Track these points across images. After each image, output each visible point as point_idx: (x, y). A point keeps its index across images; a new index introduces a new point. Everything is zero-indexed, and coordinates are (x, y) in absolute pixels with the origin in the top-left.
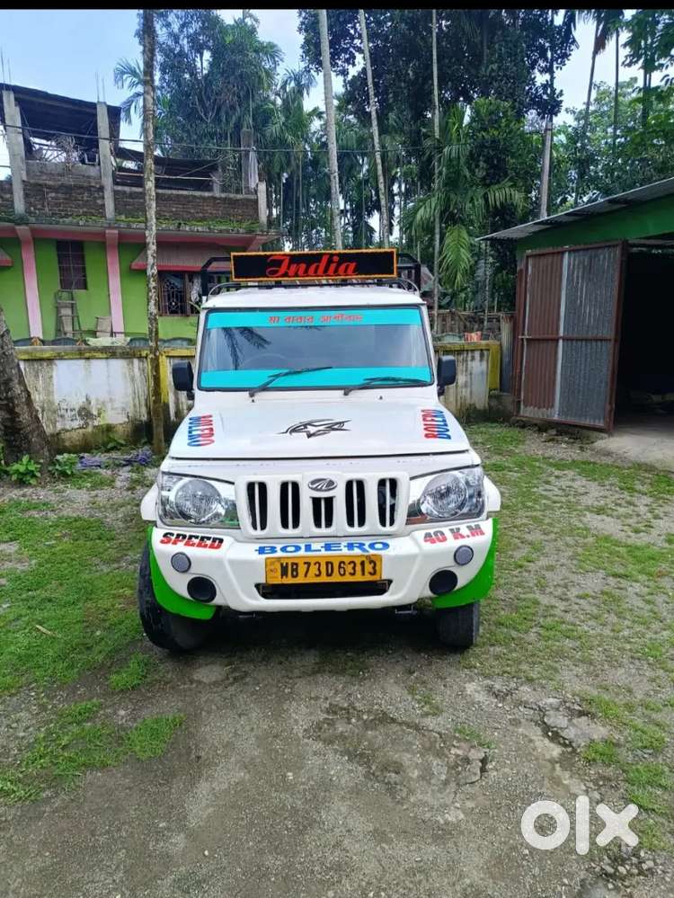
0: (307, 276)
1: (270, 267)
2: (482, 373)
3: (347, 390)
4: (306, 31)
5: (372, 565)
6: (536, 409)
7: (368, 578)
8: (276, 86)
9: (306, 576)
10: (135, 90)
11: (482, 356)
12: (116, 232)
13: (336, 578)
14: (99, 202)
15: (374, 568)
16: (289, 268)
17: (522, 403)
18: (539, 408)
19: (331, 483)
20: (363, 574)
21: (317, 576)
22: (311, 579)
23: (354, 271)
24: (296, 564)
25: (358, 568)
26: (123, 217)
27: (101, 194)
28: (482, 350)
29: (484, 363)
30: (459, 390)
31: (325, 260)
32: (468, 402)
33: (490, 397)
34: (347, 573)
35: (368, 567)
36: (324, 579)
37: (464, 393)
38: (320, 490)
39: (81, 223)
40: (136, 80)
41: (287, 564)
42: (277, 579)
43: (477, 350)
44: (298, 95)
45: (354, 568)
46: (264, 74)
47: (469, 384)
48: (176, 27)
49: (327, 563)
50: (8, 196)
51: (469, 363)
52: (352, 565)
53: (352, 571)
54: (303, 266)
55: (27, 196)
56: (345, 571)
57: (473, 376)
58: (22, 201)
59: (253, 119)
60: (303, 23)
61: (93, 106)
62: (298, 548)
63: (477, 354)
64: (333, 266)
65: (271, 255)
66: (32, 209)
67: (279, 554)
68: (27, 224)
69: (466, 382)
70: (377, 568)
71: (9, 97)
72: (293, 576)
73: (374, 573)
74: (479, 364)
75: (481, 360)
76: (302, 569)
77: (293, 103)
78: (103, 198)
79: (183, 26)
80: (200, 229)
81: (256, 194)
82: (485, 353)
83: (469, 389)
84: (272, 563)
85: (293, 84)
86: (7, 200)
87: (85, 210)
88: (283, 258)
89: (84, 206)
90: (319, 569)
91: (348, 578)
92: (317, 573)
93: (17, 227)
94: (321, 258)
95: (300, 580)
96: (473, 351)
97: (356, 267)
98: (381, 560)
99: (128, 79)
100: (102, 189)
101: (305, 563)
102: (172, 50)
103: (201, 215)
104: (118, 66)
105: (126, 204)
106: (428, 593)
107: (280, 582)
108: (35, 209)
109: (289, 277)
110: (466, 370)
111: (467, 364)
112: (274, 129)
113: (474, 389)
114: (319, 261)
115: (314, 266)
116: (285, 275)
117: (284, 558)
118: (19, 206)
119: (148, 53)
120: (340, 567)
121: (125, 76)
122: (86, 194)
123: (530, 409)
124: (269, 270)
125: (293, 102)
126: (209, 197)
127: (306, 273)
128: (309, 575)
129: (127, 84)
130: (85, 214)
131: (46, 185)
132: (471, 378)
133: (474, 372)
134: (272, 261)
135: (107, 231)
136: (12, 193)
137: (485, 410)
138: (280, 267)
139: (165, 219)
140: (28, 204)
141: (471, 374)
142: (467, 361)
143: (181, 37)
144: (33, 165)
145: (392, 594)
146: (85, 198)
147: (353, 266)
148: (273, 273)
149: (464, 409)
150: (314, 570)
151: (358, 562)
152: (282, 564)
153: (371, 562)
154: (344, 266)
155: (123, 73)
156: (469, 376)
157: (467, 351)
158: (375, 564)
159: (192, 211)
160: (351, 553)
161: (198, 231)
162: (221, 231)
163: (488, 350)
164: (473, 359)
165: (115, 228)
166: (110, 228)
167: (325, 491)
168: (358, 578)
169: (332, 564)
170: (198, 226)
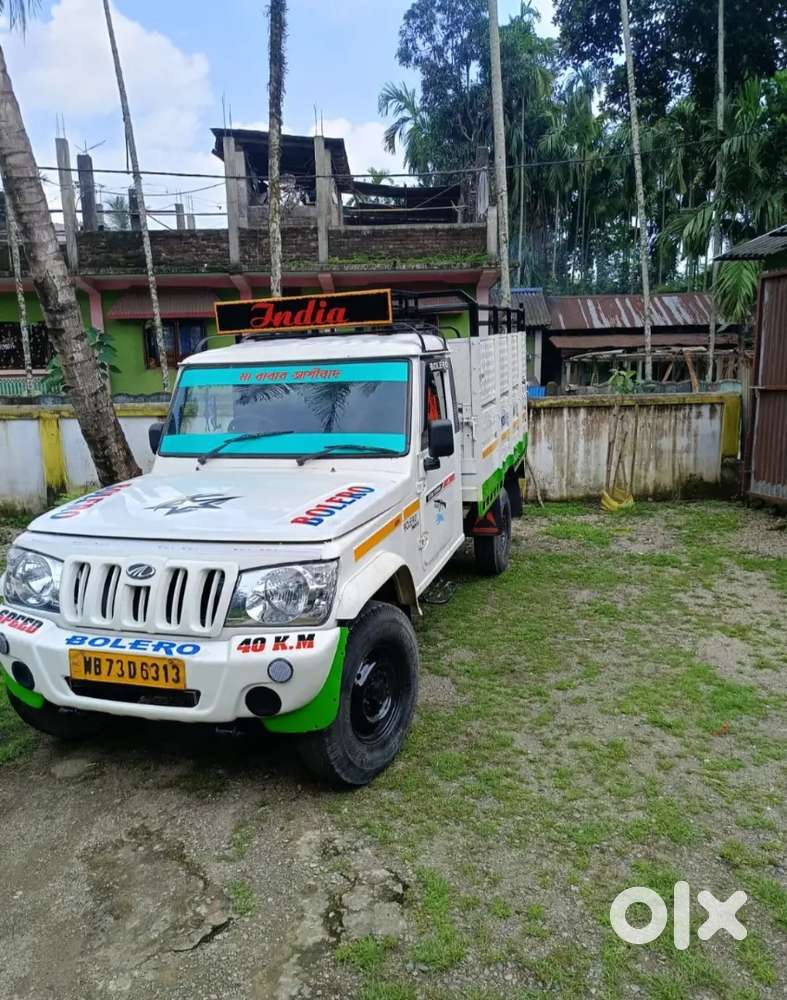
0: (294, 325)
1: (253, 317)
2: (713, 434)
3: (302, 459)
4: (563, 21)
5: (175, 671)
6: (769, 484)
7: (171, 685)
8: (561, 88)
9: (109, 674)
10: (400, 115)
11: (713, 411)
12: (329, 275)
13: (138, 682)
14: (313, 244)
15: (177, 674)
16: (273, 317)
17: (753, 476)
18: (773, 485)
19: (149, 569)
20: (167, 680)
21: (119, 676)
22: (114, 679)
23: (345, 318)
24: (99, 660)
25: (162, 672)
26: (337, 259)
27: (315, 236)
28: (712, 404)
29: (716, 422)
30: (678, 455)
31: (312, 305)
32: (692, 471)
33: (724, 466)
34: (150, 676)
35: (172, 673)
36: (126, 680)
37: (684, 461)
38: (136, 577)
39: (293, 269)
40: (402, 104)
41: (90, 659)
42: (81, 675)
43: (706, 404)
44: (587, 96)
45: (157, 672)
46: (540, 76)
47: (692, 449)
48: (439, 40)
49: (130, 663)
50: (225, 245)
51: (693, 420)
52: (155, 668)
53: (155, 676)
54: (289, 314)
55: (242, 243)
56: (147, 674)
57: (699, 438)
58: (237, 249)
59: (525, 133)
60: (559, 12)
61: (310, 141)
62: (107, 641)
63: (706, 410)
64: (320, 313)
65: (255, 304)
66: (247, 257)
67: (86, 646)
68: (241, 273)
69: (689, 445)
70: (181, 674)
71: (228, 143)
72: (97, 674)
73: (177, 681)
74: (709, 421)
75: (712, 416)
76: (105, 666)
77: (579, 106)
78: (317, 240)
79: (447, 37)
80: (418, 266)
81: (485, 220)
82: (718, 408)
83: (692, 456)
84: (76, 656)
85: (581, 83)
86: (224, 250)
87: (298, 254)
88: (266, 306)
89: (298, 250)
90: (121, 668)
91: (151, 683)
92: (120, 673)
93: (231, 277)
94: (307, 303)
95: (103, 678)
96: (699, 405)
97: (346, 312)
98: (184, 666)
99: (394, 104)
100: (316, 230)
101: (108, 660)
102: (434, 66)
103: (420, 251)
104: (384, 92)
105: (341, 244)
106: (246, 712)
107: (82, 678)
108: (250, 257)
109: (275, 327)
110: (689, 430)
111: (690, 423)
112: (549, 141)
113: (699, 455)
114: (306, 308)
115: (300, 313)
116: (270, 325)
117: (89, 651)
118: (235, 255)
119: (274, 84)
120: (142, 670)
121: (390, 102)
122: (300, 238)
123: (761, 484)
124: (253, 320)
125: (579, 104)
126: (430, 230)
127: (292, 322)
128: (112, 673)
129: (391, 111)
130: (298, 258)
131: (261, 230)
132: (695, 441)
133: (701, 432)
134: (256, 310)
135: (320, 276)
136: (228, 242)
137: (717, 483)
138: (264, 316)
139: (380, 259)
140: (243, 250)
141: (696, 435)
142: (689, 418)
143: (445, 49)
144: (254, 210)
145: (201, 708)
146: (299, 242)
147: (342, 311)
148: (258, 323)
149: (684, 480)
150: (116, 668)
151: (161, 665)
152: (85, 658)
153: (174, 667)
154: (333, 311)
155: (387, 98)
156: (693, 438)
157: (691, 405)
158: (178, 670)
159: (411, 247)
160: (156, 654)
161: (415, 268)
162: (441, 267)
163: (722, 404)
164: (699, 415)
165: (327, 272)
166: (322, 271)
167: (141, 578)
168: (161, 684)
169: (134, 664)
170: (416, 263)
